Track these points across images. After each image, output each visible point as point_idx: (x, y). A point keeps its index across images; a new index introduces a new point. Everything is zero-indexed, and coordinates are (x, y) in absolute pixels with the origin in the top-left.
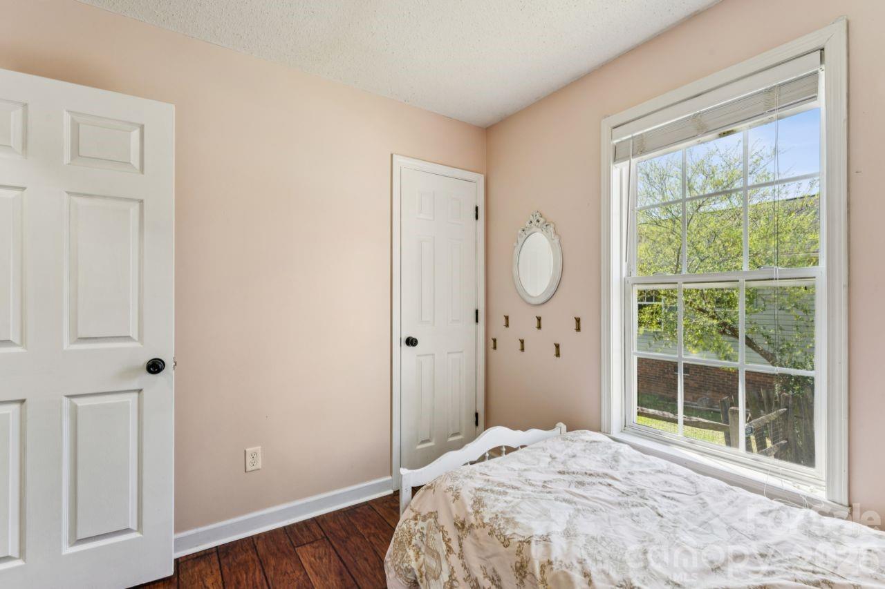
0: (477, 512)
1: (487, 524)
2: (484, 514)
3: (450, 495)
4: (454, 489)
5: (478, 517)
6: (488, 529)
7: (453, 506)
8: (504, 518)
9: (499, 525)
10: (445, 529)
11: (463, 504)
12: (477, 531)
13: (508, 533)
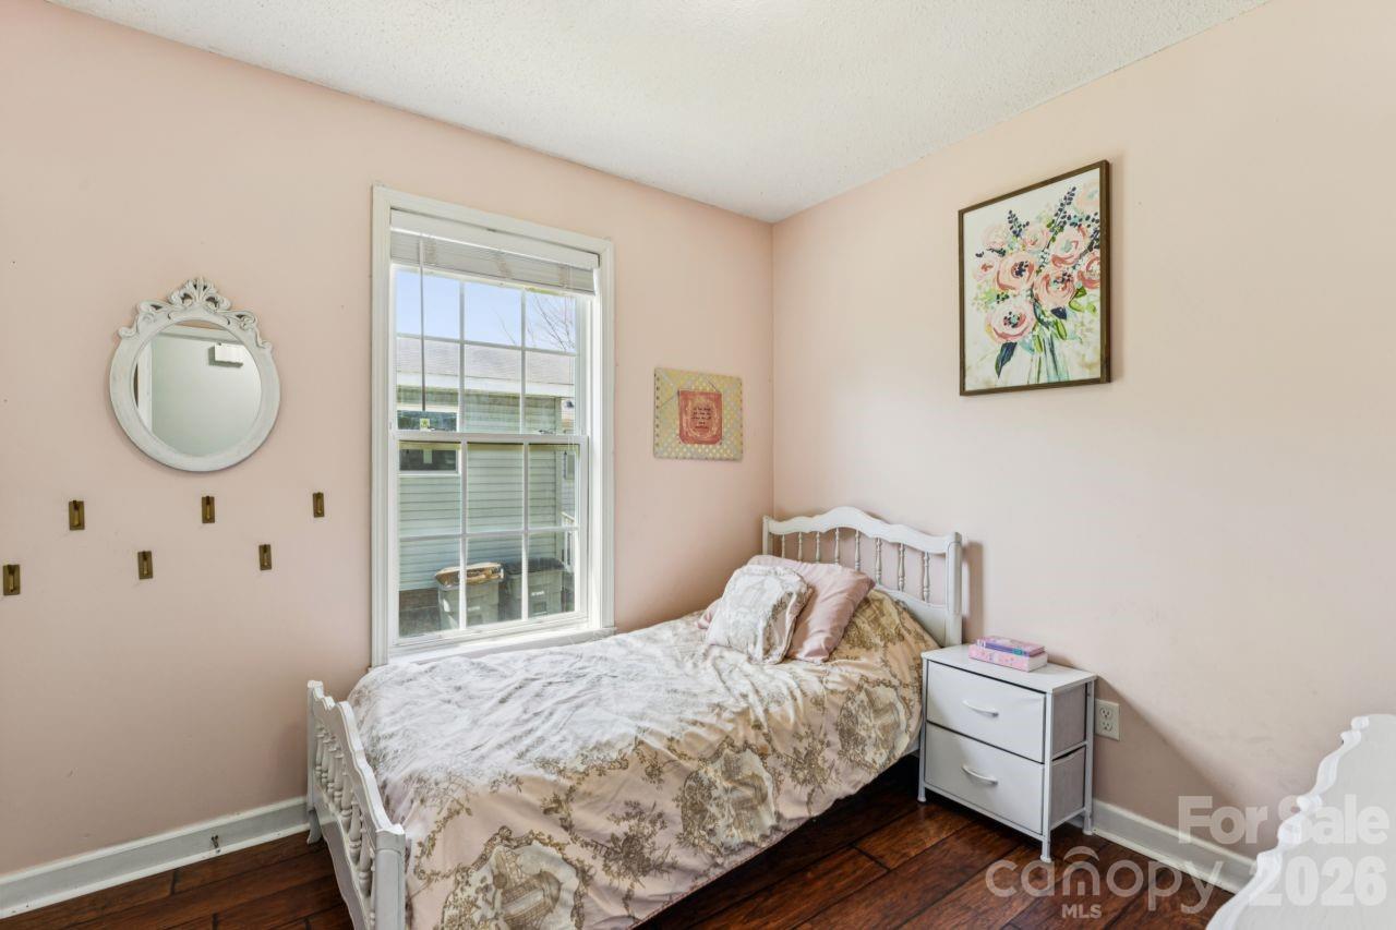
0: (560, 772)
1: (587, 769)
2: (569, 766)
3: (504, 788)
4: (501, 778)
5: (570, 774)
6: (593, 773)
7: (526, 796)
8: (591, 750)
9: (598, 758)
10: (536, 832)
11: (534, 780)
12: (583, 788)
13: (614, 755)
